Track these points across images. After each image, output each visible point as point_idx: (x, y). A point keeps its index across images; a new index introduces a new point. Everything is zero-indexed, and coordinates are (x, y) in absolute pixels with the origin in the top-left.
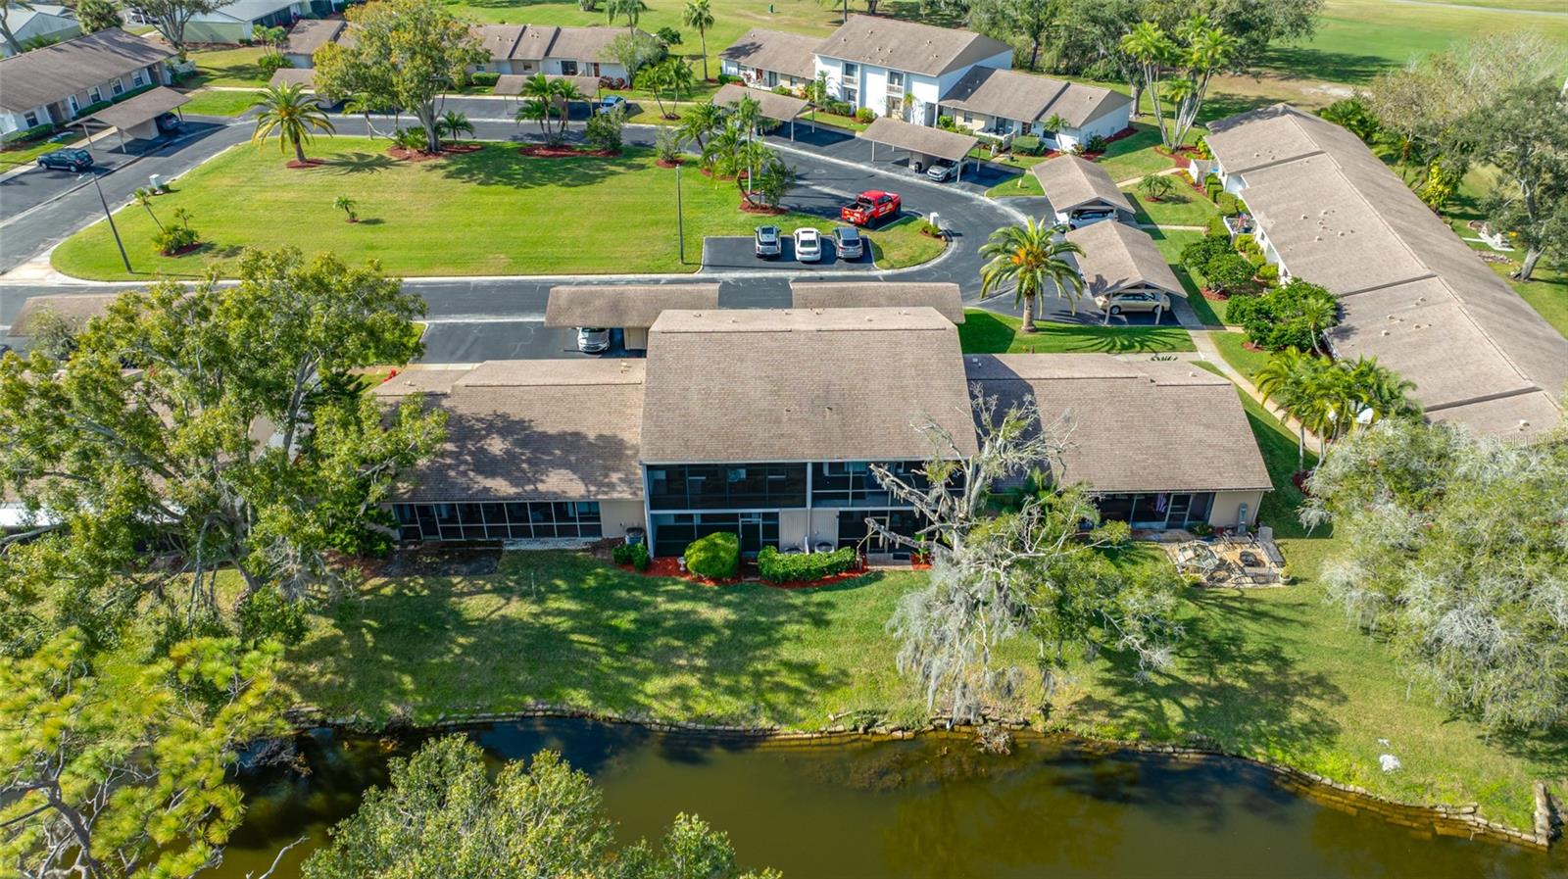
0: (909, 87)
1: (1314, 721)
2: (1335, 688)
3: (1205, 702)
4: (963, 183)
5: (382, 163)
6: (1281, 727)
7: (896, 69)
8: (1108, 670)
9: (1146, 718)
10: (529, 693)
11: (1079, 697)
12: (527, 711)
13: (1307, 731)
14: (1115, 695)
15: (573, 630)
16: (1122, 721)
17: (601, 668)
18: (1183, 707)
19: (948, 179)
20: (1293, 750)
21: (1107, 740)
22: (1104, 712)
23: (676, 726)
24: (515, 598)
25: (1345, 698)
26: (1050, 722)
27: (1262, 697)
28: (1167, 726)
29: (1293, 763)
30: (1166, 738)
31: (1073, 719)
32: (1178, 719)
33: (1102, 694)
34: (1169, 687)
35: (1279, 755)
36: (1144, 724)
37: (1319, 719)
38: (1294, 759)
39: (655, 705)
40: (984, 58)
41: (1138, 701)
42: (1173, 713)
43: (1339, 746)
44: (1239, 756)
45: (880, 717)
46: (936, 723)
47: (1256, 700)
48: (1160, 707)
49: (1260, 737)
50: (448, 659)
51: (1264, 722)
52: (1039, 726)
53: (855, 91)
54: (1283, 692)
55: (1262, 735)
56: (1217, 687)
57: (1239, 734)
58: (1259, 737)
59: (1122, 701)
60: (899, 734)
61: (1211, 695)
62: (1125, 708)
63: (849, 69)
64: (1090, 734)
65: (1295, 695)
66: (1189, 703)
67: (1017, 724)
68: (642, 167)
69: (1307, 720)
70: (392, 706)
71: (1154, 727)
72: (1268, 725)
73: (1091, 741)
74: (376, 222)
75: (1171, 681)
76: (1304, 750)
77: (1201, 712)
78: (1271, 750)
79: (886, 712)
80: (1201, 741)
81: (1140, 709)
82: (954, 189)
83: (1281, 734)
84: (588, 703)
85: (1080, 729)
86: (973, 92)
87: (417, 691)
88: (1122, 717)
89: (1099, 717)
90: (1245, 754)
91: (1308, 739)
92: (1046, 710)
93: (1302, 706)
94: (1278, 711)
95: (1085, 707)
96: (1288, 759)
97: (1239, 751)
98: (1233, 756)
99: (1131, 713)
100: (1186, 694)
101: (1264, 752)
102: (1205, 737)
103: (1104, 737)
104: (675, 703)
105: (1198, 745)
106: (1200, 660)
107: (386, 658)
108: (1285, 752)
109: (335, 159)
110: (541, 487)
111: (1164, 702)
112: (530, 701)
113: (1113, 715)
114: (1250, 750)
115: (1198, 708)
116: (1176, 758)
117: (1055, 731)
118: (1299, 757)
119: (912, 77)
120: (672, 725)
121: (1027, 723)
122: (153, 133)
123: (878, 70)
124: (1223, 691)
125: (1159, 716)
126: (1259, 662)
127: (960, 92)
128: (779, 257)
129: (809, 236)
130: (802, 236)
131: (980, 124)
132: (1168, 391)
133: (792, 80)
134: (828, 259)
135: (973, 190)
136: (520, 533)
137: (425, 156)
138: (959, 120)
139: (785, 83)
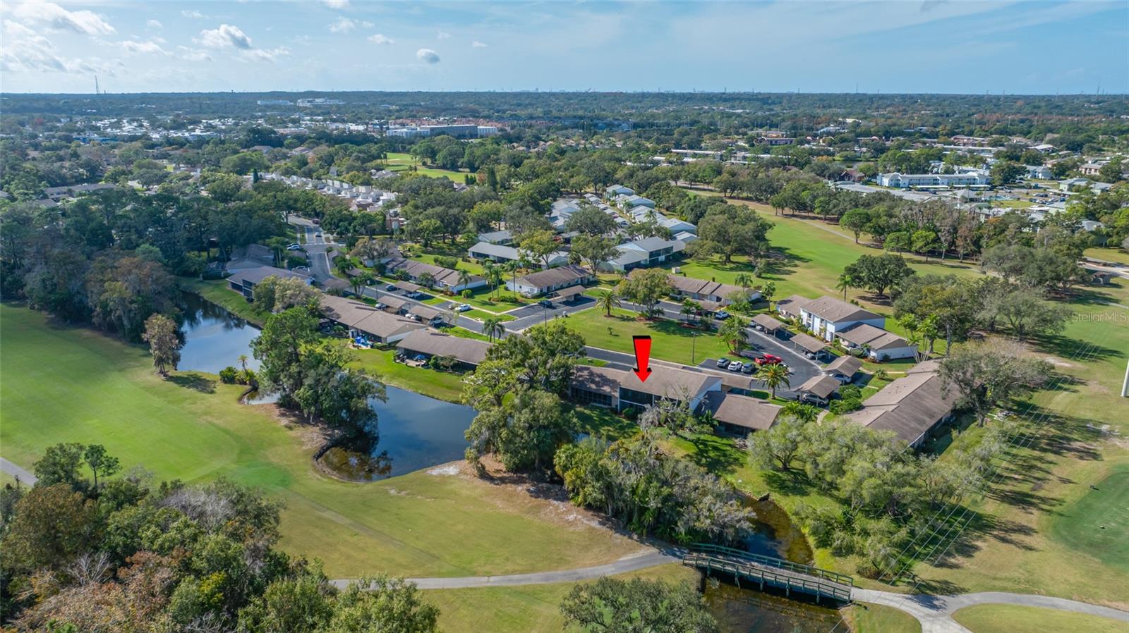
0: (827, 325)
5: (633, 320)
7: (824, 317)
19: (813, 358)
40: (864, 320)
53: (811, 324)
54: (730, 464)
63: (810, 315)
68: (712, 336)
69: (731, 469)
74: (617, 336)
82: (812, 362)
86: (851, 330)
93: (732, 467)
94: (727, 466)
106: (718, 455)
109: (620, 316)
119: (829, 322)
122: (573, 299)
123: (819, 316)
126: (732, 459)
127: (844, 330)
128: (724, 367)
129: (735, 362)
130: (733, 363)
131: (846, 343)
132: (761, 405)
133: (795, 317)
134: (738, 371)
135: (818, 364)
136: (595, 401)
137: (647, 320)
138: (841, 340)
139: (792, 317)
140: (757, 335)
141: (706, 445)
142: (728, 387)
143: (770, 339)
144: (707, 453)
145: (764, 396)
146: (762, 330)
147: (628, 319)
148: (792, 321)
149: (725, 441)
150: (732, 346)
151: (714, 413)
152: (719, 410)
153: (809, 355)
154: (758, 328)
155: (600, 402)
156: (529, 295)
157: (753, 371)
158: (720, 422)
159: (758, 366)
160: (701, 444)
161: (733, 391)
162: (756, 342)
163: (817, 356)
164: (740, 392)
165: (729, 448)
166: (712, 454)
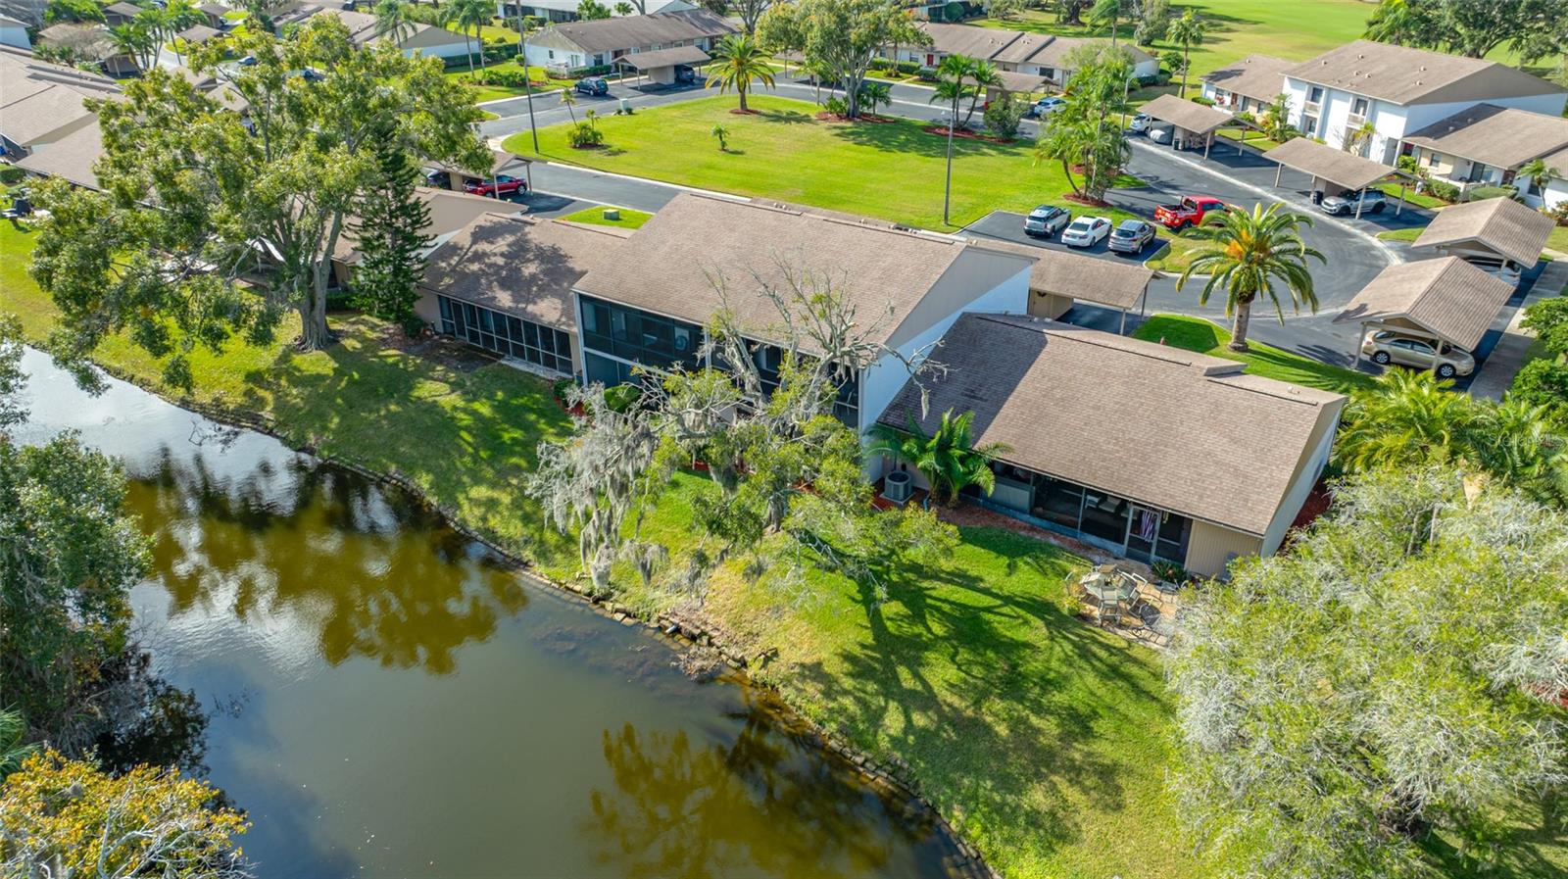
0: (1373, 118)
1: (1053, 814)
2: (1118, 789)
3: (940, 728)
4: (1362, 221)
5: (806, 119)
6: (1003, 799)
7: (1363, 94)
8: (863, 646)
9: (859, 712)
10: (397, 462)
11: (808, 661)
12: (387, 475)
13: (1034, 820)
14: (846, 674)
15: (467, 429)
16: (831, 705)
17: (458, 464)
18: (908, 720)
19: (1345, 213)
20: (996, 833)
21: (806, 718)
22: (821, 687)
23: (465, 530)
24: (459, 392)
25: (1119, 807)
26: (763, 672)
27: (1012, 757)
28: (875, 734)
29: (984, 849)
30: (867, 747)
31: (787, 681)
32: (892, 732)
33: (834, 667)
34: (913, 693)
35: (975, 831)
36: (852, 719)
37: (1061, 814)
38: (990, 844)
39: (466, 507)
40: (1500, 97)
41: (865, 692)
42: (894, 721)
43: (1056, 858)
44: (934, 810)
45: (617, 593)
46: (663, 622)
47: (1001, 756)
48: (885, 709)
49: (971, 798)
50: (373, 417)
51: (989, 784)
52: (753, 671)
53: (1315, 119)
54: (1043, 762)
55: (975, 797)
56: (969, 719)
57: (951, 784)
58: (970, 800)
59: (848, 683)
60: (619, 617)
61: (953, 724)
62: (846, 693)
63: (1315, 93)
64: (793, 704)
65: (1054, 772)
66: (919, 720)
67: (734, 660)
68: (1018, 154)
69: (1044, 808)
70: (311, 436)
71: (861, 727)
72: (991, 790)
73: (790, 712)
74: (741, 153)
75: (919, 688)
76: (1008, 841)
77: (924, 735)
78: (970, 821)
79: (624, 591)
80: (901, 768)
81: (858, 700)
82: (1344, 225)
83: (999, 809)
84: (426, 486)
85: (787, 694)
86: (1454, 131)
87: (334, 432)
88: (835, 700)
89: (812, 688)
90: (941, 811)
91: (1026, 831)
92: (770, 656)
93: (1053, 789)
94: (1017, 780)
95: (807, 673)
96: (982, 843)
97: (936, 801)
98: (928, 805)
99: (848, 702)
100: (924, 709)
101: (961, 818)
102: (906, 765)
103: (806, 714)
104: (478, 512)
105: (895, 771)
106: (980, 683)
107: (339, 401)
108: (985, 830)
109: (772, 113)
110: (530, 308)
111: (893, 705)
112: (393, 468)
113: (828, 694)
114: (949, 808)
115: (924, 729)
116: (859, 773)
117: (765, 685)
118: (997, 845)
119: (1379, 106)
120: (463, 528)
121: (744, 664)
122: (670, 79)
123: (1343, 95)
124: (973, 728)
125: (875, 718)
126: (1051, 718)
127: (1438, 130)
128: (1047, 236)
129: (1086, 220)
130: (1080, 220)
131: (1446, 168)
132: (1218, 390)
133: (1260, 106)
134: (1097, 247)
135: (1365, 229)
136: (519, 353)
137: (840, 118)
138: (1424, 163)
139: (1252, 110)
140: (1152, 153)
141: (917, 604)
142: (1059, 299)
143: (1193, 163)
144: (915, 664)
145: (1198, 338)
146: (1167, 141)
147: (791, 118)
148: (1253, 121)
149: (1025, 580)
150: (1079, 179)
151: (981, 426)
152: (1007, 409)
153: (1333, 202)
154: (1156, 134)
155: (534, 358)
156: (565, 71)
157: (1151, 248)
158: (1006, 473)
159: (1162, 233)
160: (895, 593)
161: (1071, 316)
162: (1152, 170)
163: (1359, 205)
164: (1104, 321)
165: (1035, 632)
166: (941, 674)
